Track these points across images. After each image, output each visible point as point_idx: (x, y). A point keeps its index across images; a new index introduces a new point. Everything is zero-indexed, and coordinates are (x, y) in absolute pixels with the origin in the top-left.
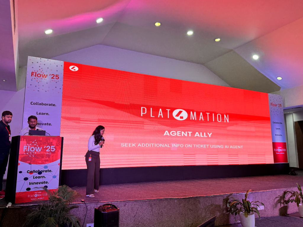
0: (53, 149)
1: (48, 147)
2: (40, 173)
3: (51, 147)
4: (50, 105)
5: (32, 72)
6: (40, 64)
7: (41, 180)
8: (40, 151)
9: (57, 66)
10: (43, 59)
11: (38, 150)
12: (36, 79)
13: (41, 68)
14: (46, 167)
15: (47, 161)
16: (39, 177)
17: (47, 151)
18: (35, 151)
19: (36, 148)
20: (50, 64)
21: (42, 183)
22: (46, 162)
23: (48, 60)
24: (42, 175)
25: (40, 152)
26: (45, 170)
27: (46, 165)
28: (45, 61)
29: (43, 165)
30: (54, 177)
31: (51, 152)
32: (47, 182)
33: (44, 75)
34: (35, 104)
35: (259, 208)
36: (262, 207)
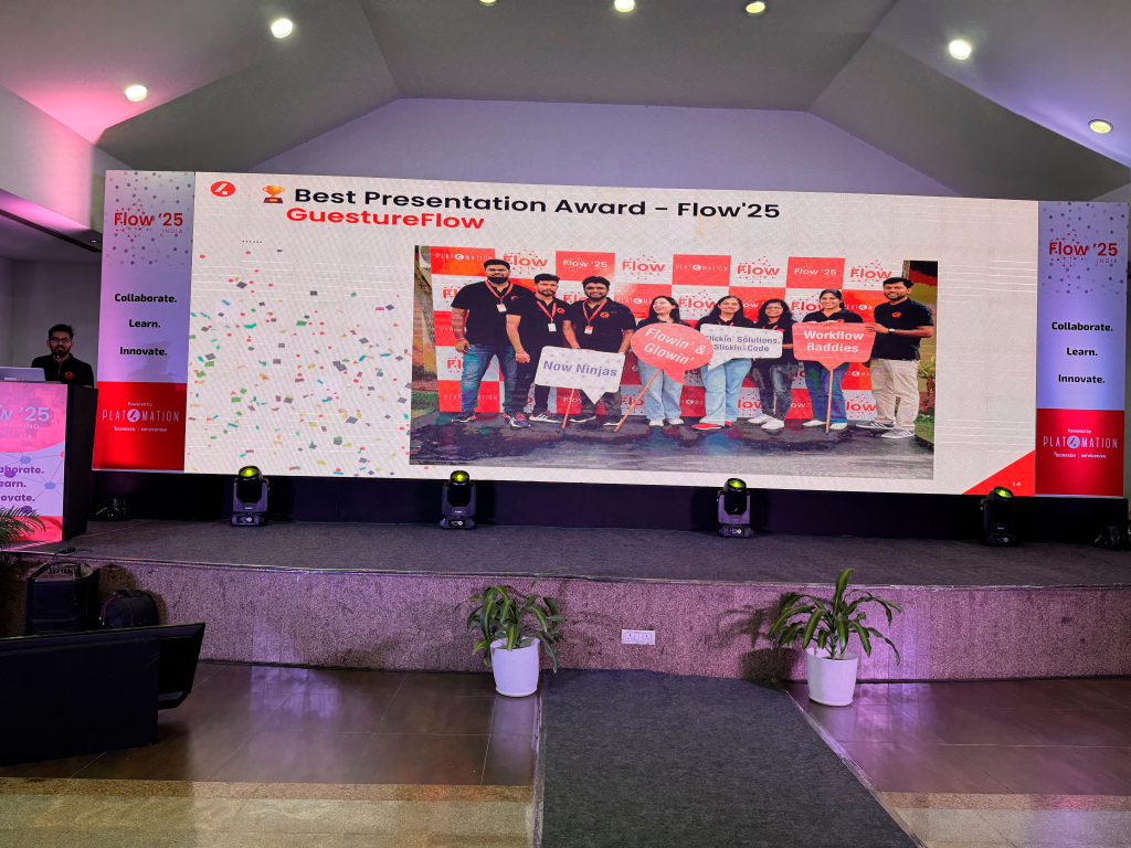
0: (44, 417)
1: (31, 411)
2: (10, 473)
3: (37, 410)
4: (161, 299)
5: (116, 214)
6: (135, 189)
7: (12, 491)
8: (8, 418)
9: (178, 188)
10: (143, 174)
11: (5, 417)
12: (126, 230)
13: (137, 198)
14: (26, 460)
15: (29, 444)
16: (8, 484)
17: (28, 419)
20: (161, 185)
21: (18, 498)
22: (27, 448)
23: (154, 174)
24: (15, 479)
25: (7, 422)
26: (24, 466)
27: (25, 454)
28: (146, 178)
29: (19, 455)
30: (50, 486)
31: (38, 421)
32: (29, 498)
33: (146, 218)
34: (125, 299)
35: (630, 637)
36: (646, 637)
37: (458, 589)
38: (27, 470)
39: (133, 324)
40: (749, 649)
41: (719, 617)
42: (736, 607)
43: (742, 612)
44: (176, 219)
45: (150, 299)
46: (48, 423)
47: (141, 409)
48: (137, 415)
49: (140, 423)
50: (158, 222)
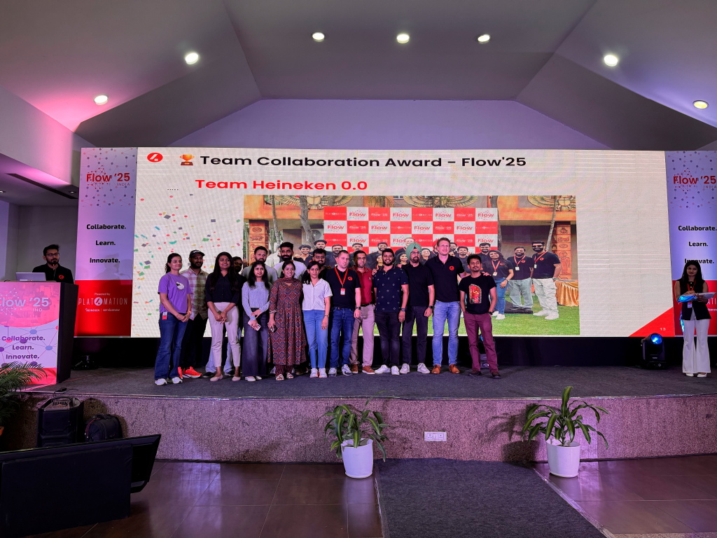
0: (45, 303)
1: (37, 300)
2: (24, 341)
3: (41, 299)
4: (116, 227)
5: (88, 175)
6: (100, 159)
7: (25, 352)
8: (22, 305)
9: (126, 158)
10: (104, 149)
11: (20, 305)
12: (94, 185)
13: (101, 164)
14: (33, 332)
15: (36, 321)
16: (22, 348)
17: (35, 305)
18: (15, 305)
19: (16, 301)
20: (116, 156)
21: (28, 357)
22: (35, 324)
23: (112, 150)
24: (27, 344)
25: (22, 307)
26: (32, 336)
27: (33, 328)
28: (106, 152)
29: (29, 329)
30: (49, 348)
31: (42, 307)
32: (35, 356)
33: (107, 176)
34: (93, 227)
35: (431, 436)
36: (440, 437)
37: (317, 407)
38: (34, 339)
39: (98, 243)
40: (507, 442)
41: (487, 422)
42: (498, 414)
43: (502, 418)
44: (125, 177)
45: (109, 227)
46: (48, 307)
47: (103, 297)
48: (101, 301)
49: (103, 306)
50: (115, 179)
